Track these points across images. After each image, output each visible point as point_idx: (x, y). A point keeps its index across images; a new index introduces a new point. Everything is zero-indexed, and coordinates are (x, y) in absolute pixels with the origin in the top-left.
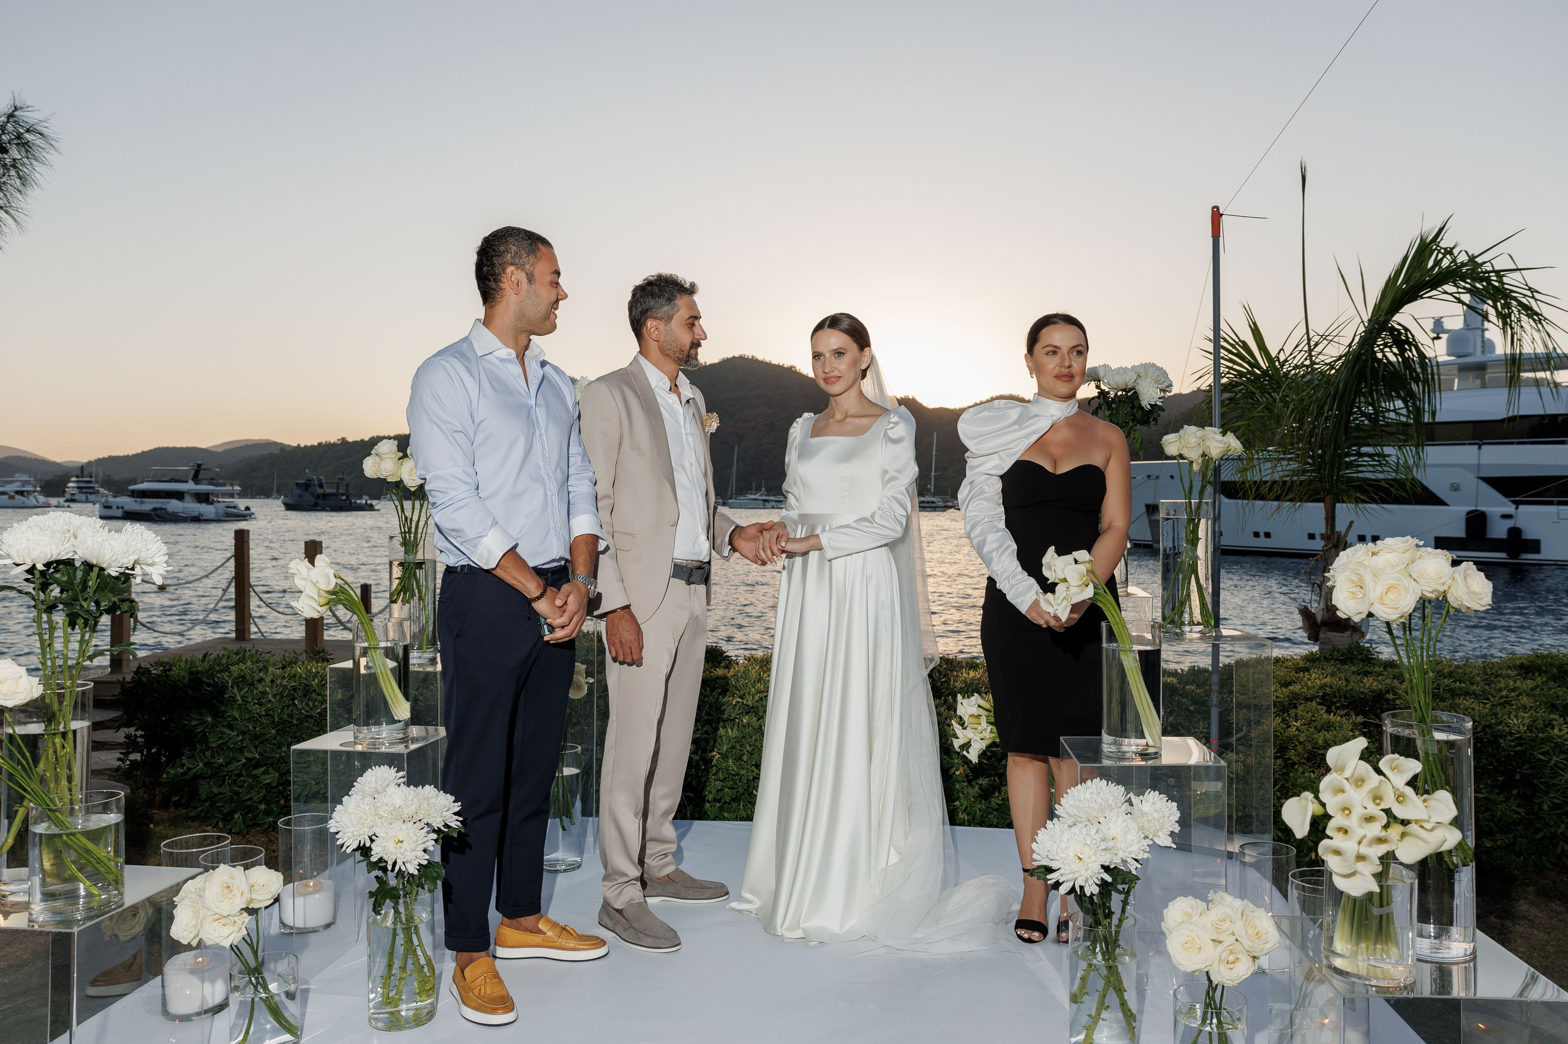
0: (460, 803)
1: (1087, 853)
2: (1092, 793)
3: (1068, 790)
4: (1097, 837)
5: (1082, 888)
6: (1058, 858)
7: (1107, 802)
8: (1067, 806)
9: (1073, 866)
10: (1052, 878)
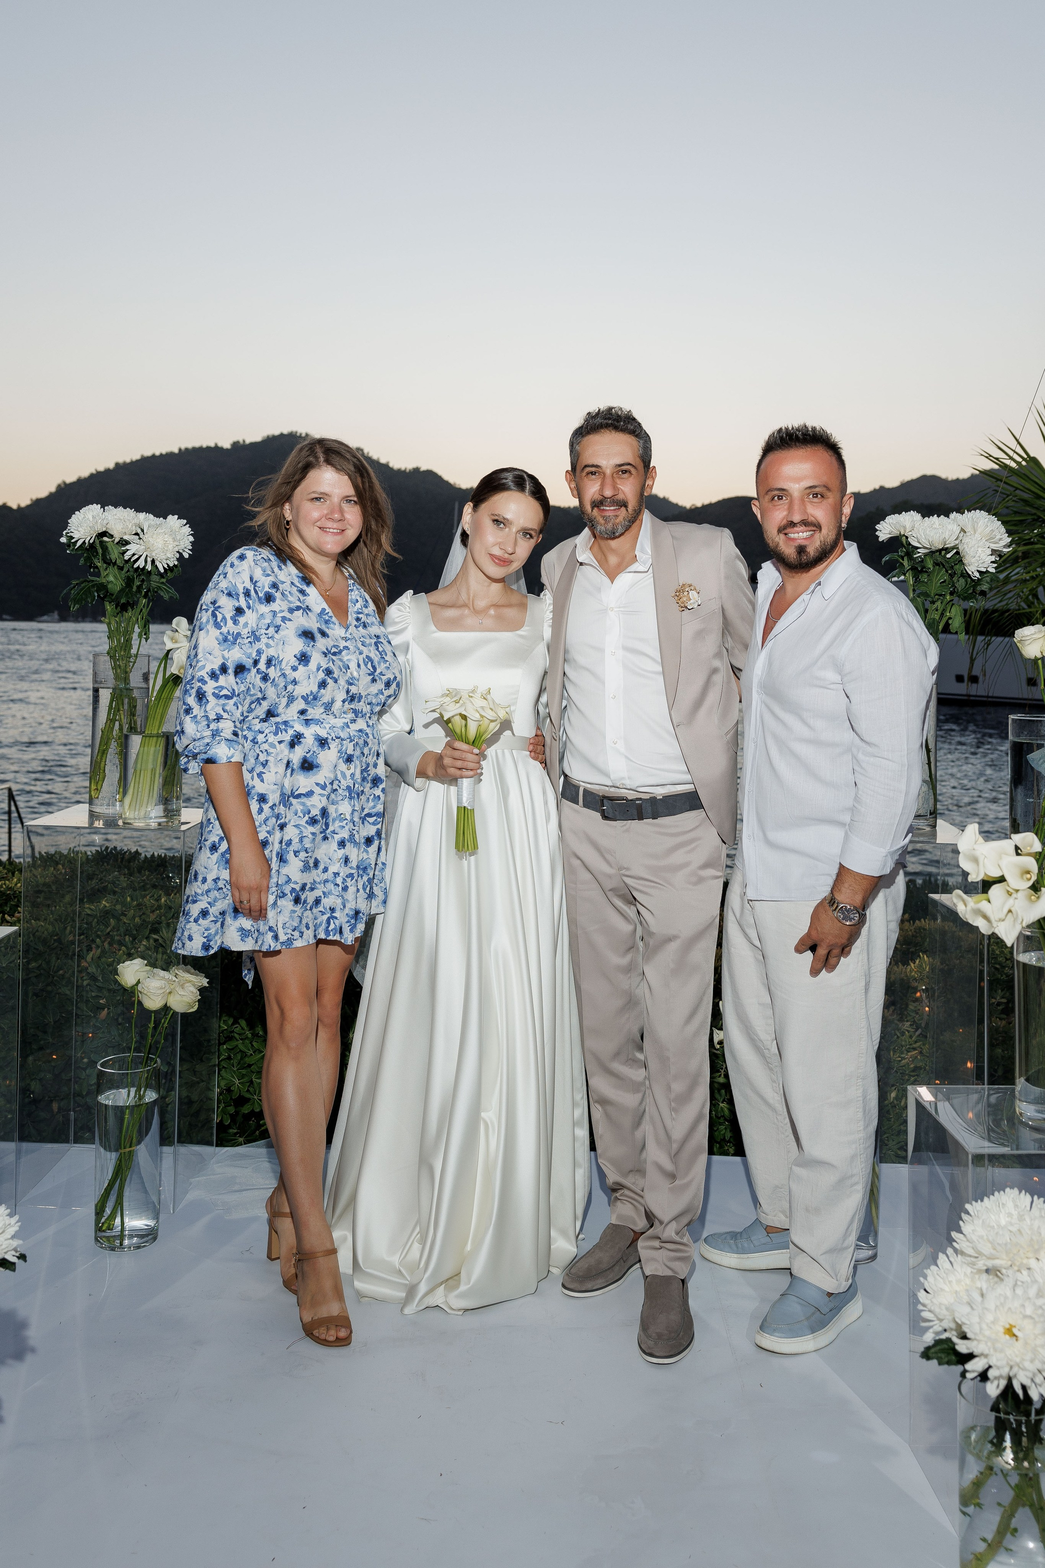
0: (17, 1217)
1: (1027, 1330)
2: (1010, 1215)
3: (968, 1206)
4: (1040, 1302)
5: (1024, 1388)
6: (980, 1337)
7: (1040, 1234)
8: (974, 1238)
9: (1009, 1352)
10: (974, 1367)
